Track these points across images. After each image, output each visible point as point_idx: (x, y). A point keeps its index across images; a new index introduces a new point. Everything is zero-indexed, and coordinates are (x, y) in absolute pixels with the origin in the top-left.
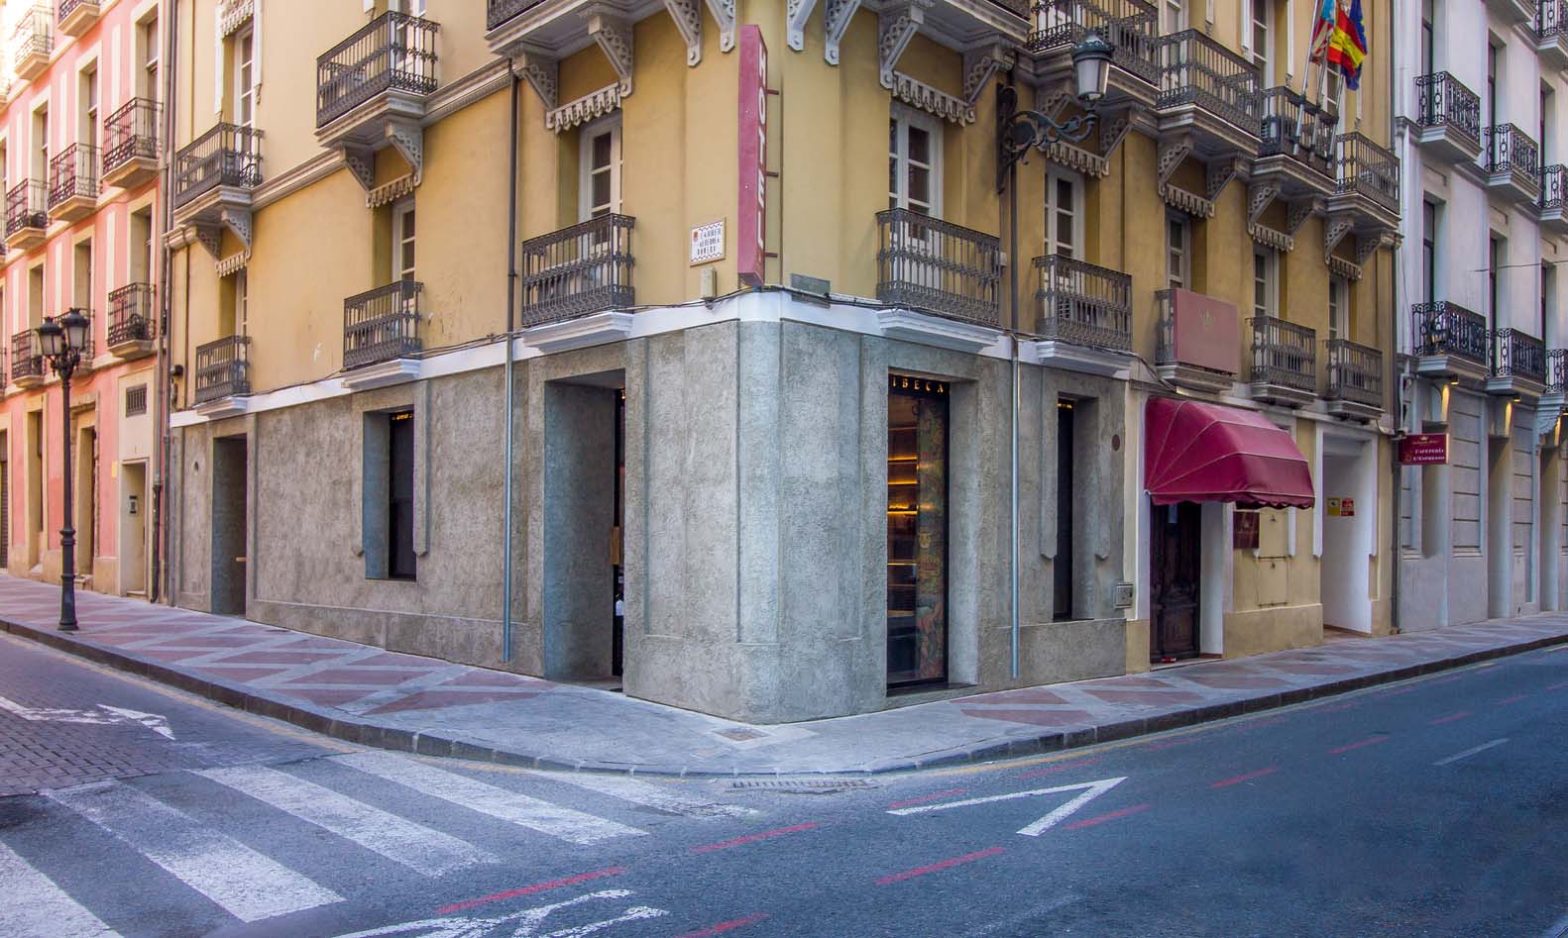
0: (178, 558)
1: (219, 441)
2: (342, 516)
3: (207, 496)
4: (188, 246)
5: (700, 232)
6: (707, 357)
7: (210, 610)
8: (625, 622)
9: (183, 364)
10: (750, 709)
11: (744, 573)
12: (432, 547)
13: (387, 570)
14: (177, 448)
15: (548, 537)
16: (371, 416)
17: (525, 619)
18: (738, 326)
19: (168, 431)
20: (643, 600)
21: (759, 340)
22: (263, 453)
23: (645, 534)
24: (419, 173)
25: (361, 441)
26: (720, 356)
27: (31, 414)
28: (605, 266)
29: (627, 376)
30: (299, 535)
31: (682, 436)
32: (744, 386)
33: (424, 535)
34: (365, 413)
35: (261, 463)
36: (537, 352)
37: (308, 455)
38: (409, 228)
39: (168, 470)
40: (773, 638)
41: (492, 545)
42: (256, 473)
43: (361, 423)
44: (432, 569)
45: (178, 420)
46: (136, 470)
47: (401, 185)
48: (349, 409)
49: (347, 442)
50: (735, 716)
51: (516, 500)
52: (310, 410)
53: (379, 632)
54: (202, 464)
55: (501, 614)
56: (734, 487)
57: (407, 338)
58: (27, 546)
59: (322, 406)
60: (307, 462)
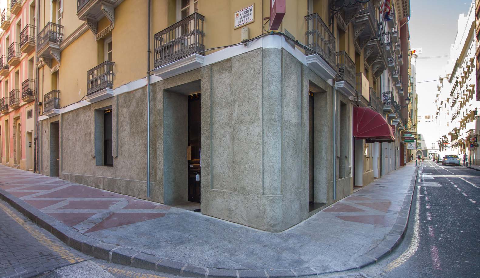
0: (41, 160)
1: (51, 124)
2: (88, 145)
3: (48, 141)
4: (43, 66)
5: (239, 14)
6: (244, 67)
7: (49, 175)
8: (201, 184)
9: (42, 102)
10: (270, 225)
11: (266, 163)
12: (119, 155)
13: (103, 163)
14: (40, 127)
15: (165, 150)
16: (97, 111)
17: (155, 181)
18: (262, 51)
19: (38, 122)
20: (210, 175)
21: (273, 56)
22: (64, 126)
23: (211, 146)
24: (113, 24)
25: (94, 120)
26: (252, 66)
27: (6, 121)
28: (193, 35)
29: (201, 82)
30: (75, 151)
31: (230, 105)
32: (266, 78)
33: (116, 150)
34: (95, 110)
35: (63, 129)
36: (160, 79)
37: (77, 126)
38: (110, 47)
39: (38, 133)
40: (280, 193)
41: (142, 154)
42: (62, 133)
43: (94, 113)
44: (119, 162)
45: (41, 118)
46: (30, 134)
47: (107, 30)
48: (90, 109)
49: (89, 120)
50: (262, 228)
51: (151, 136)
52: (78, 111)
53: (101, 184)
54: (47, 132)
55: (146, 179)
56: (260, 124)
57: (109, 81)
58: (6, 157)
59: (81, 109)
60: (77, 128)
